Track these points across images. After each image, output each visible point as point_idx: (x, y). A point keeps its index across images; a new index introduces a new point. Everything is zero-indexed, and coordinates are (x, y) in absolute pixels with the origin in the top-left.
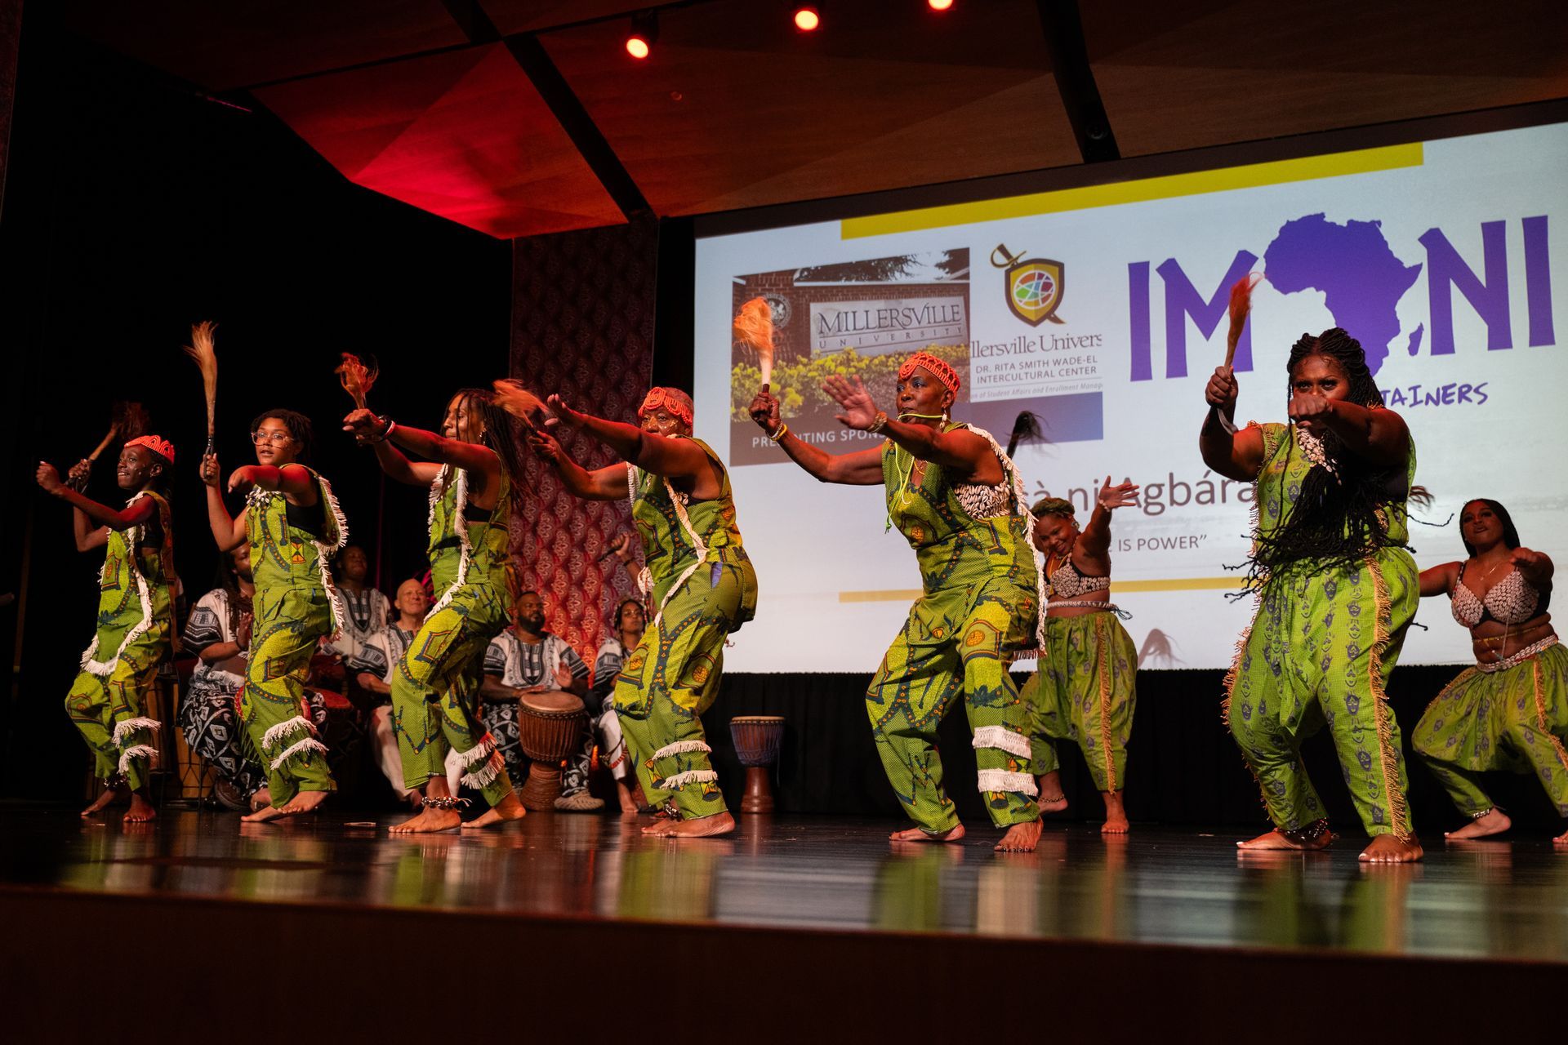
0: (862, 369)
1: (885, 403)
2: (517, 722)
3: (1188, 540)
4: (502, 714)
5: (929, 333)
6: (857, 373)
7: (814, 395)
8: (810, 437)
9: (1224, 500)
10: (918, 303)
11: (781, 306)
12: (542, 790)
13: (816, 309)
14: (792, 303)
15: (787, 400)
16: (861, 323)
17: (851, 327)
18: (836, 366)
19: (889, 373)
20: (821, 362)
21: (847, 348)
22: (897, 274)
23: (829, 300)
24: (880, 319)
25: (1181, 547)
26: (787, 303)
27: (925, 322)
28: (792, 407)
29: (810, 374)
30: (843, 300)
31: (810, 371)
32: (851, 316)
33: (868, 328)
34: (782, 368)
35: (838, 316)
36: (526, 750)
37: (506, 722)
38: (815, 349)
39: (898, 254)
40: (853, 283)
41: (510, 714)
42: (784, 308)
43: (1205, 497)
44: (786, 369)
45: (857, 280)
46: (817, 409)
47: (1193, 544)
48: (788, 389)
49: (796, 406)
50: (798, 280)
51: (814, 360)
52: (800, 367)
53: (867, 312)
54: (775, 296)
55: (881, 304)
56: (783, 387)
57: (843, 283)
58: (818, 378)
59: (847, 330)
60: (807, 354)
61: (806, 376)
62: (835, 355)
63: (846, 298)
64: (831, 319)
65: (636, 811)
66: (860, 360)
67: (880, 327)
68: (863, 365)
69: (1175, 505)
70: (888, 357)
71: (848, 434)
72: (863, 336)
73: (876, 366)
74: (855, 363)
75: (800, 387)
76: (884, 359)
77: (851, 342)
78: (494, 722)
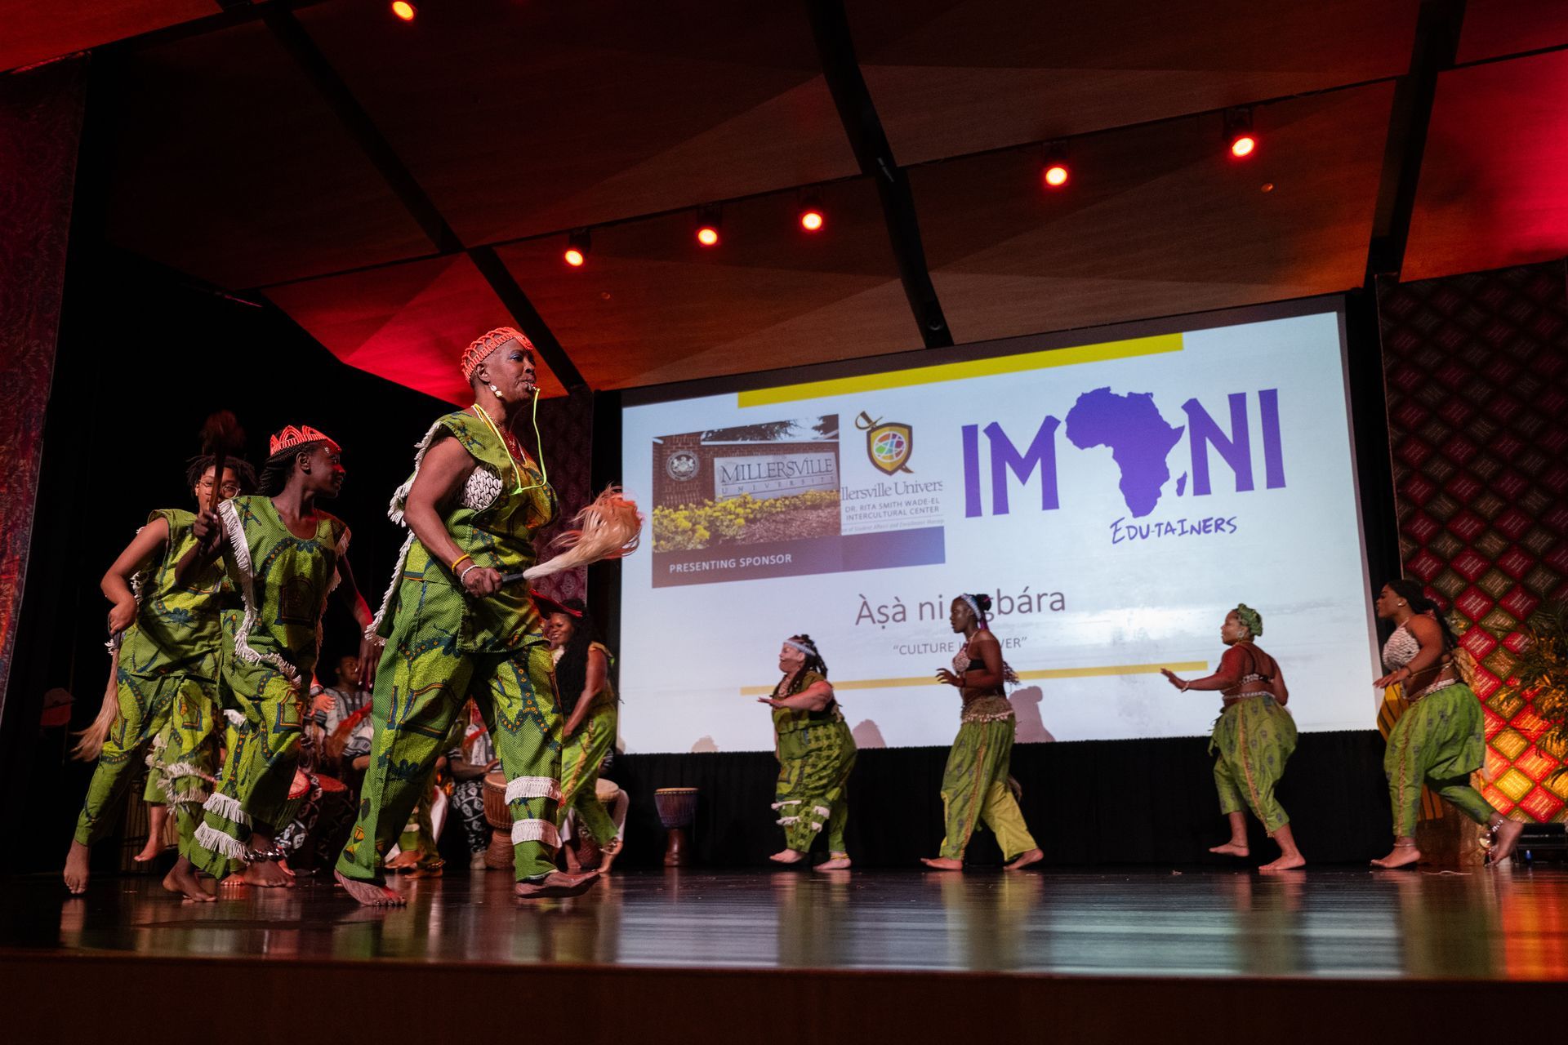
0: (755, 510)
1: (775, 537)
2: (482, 797)
3: (1012, 642)
4: (469, 791)
5: (808, 482)
6: (752, 513)
7: (717, 530)
8: (715, 564)
9: (1039, 610)
10: (799, 458)
11: (691, 461)
12: (502, 852)
13: (719, 463)
14: (700, 458)
15: (697, 535)
16: (754, 473)
17: (747, 477)
18: (736, 508)
19: (777, 513)
20: (723, 504)
21: (744, 493)
22: (782, 435)
23: (729, 456)
24: (769, 470)
25: (1008, 647)
26: (696, 458)
27: (805, 473)
28: (701, 540)
29: (716, 514)
30: (740, 456)
31: (715, 511)
32: (746, 468)
33: (760, 478)
34: (692, 510)
35: (736, 469)
36: (489, 820)
37: (472, 798)
38: (719, 494)
39: (783, 419)
40: (748, 442)
41: (476, 791)
42: (694, 463)
43: (1025, 608)
44: (695, 510)
45: (751, 439)
46: (721, 542)
47: (1017, 645)
48: (698, 526)
49: (704, 540)
50: (704, 440)
51: (718, 503)
52: (707, 508)
53: (759, 465)
54: (686, 453)
55: (770, 459)
56: (694, 525)
57: (740, 442)
58: (721, 517)
59: (744, 479)
60: (712, 498)
61: (711, 516)
62: (734, 500)
63: (742, 454)
64: (731, 471)
65: (579, 867)
66: (754, 503)
67: (769, 477)
68: (756, 506)
69: (1002, 615)
70: (776, 500)
71: (745, 561)
72: (756, 484)
73: (767, 507)
74: (750, 505)
75: (707, 525)
76: (773, 502)
77: (747, 489)
78: (462, 798)
